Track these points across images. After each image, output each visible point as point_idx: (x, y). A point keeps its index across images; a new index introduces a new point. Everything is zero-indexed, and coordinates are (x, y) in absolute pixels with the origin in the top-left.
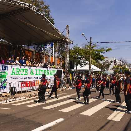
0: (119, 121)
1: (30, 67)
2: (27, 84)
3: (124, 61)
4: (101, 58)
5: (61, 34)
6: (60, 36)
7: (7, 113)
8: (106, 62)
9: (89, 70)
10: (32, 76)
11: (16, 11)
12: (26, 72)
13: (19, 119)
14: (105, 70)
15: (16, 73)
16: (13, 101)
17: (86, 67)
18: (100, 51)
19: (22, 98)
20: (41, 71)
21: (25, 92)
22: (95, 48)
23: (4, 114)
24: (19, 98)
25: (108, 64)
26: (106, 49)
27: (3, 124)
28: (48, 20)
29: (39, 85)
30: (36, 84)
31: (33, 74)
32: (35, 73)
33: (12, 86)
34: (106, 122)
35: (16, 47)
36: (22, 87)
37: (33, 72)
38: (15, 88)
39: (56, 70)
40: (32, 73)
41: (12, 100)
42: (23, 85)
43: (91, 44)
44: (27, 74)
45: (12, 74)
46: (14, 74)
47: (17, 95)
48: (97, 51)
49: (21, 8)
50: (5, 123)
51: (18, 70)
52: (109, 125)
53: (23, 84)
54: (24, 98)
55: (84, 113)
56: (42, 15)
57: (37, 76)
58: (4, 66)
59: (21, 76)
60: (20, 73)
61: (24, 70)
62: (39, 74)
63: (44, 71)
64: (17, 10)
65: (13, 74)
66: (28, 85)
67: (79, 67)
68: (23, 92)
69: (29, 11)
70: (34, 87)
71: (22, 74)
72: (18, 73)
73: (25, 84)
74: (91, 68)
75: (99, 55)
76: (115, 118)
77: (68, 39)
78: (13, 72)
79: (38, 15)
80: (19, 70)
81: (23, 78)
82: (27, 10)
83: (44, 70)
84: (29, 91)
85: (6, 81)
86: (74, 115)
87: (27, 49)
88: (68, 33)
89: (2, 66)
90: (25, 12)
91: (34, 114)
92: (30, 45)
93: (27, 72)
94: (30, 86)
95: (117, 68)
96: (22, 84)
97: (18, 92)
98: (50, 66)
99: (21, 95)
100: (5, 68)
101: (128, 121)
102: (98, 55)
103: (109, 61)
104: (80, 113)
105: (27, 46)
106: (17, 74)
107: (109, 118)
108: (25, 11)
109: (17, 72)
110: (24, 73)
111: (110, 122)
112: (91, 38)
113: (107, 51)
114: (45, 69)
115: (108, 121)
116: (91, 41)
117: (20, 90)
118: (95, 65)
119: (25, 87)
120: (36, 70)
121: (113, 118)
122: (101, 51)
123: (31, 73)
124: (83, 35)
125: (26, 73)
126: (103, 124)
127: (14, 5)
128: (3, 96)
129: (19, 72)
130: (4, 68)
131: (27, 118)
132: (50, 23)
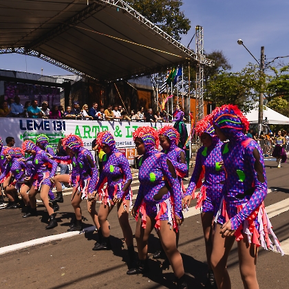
1: (112, 122)
5: (181, 47)
9: (259, 123)
10: (119, 140)
11: (82, 11)
15: (82, 135)
28: (146, 19)
31: (121, 136)
37: (120, 131)
40: (119, 134)
43: (262, 64)
51: (87, 129)
56: (133, 12)
57: (129, 140)
58: (57, 122)
60: (92, 134)
61: (101, 129)
69: (104, 7)
72: (87, 134)
74: (264, 119)
77: (199, 57)
79: (124, 12)
80: (89, 128)
88: (199, 43)
89: (54, 122)
100: (60, 126)
106: (85, 137)
109: (85, 132)
112: (262, 48)
116: (262, 55)
120: (128, 127)
123: (117, 134)
124: (240, 43)
129: (88, 132)
130: (58, 126)
132: (152, 26)
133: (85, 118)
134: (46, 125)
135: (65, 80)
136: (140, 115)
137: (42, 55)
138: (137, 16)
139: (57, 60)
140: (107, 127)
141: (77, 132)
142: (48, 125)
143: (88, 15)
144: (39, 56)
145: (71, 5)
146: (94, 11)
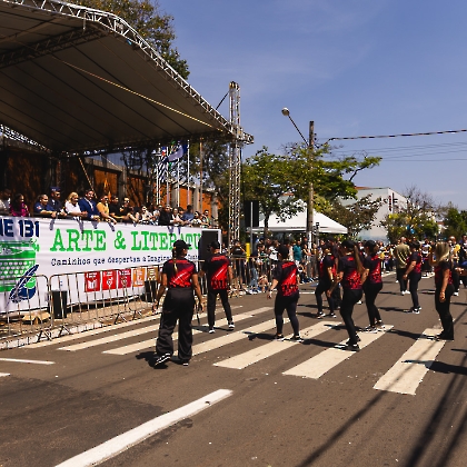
0: (412, 392)
2: (105, 279)
3: (420, 197)
4: (346, 189)
5: (212, 112)
6: (211, 120)
7: (42, 377)
8: (363, 201)
9: (308, 230)
10: (121, 254)
11: (59, 35)
12: (101, 240)
13: (85, 394)
14: (358, 230)
15: (66, 246)
16: (60, 336)
17: (298, 222)
18: (343, 167)
19: (89, 326)
21: (100, 306)
22: (326, 158)
23: (35, 380)
24: (81, 328)
25: (368, 207)
26: (361, 159)
27: (32, 411)
28: (167, 64)
29: (146, 283)
30: (135, 279)
31: (124, 247)
32: (129, 243)
33: (55, 287)
34: (370, 397)
35: (64, 158)
36: (88, 290)
37: (123, 240)
38: (64, 293)
39: (199, 231)
40: (121, 243)
41: (56, 333)
42: (91, 285)
43: (311, 145)
44: (104, 249)
45: (53, 249)
46: (62, 249)
47: (72, 317)
48: (330, 166)
49: (76, 27)
50: (38, 409)
51: (74, 236)
52: (380, 408)
53: (91, 280)
54: (98, 325)
55: (295, 371)
56: (149, 51)
57: (136, 254)
58: (26, 222)
59: (83, 255)
60: (81, 244)
61: (95, 235)
62: (143, 246)
63: (159, 237)
64: (63, 34)
65: (58, 247)
66: (110, 283)
67: (274, 222)
68: (92, 307)
69: (103, 36)
70: (130, 292)
71: (87, 249)
72: (73, 244)
73: (97, 280)
74: (314, 224)
75: (340, 180)
76: (398, 384)
77: (236, 129)
78: (58, 244)
79: (135, 47)
80: (78, 234)
81: (92, 261)
82: (95, 31)
83: (161, 234)
84: (114, 304)
85: (36, 273)
86: (264, 379)
87: (101, 164)
88: (235, 107)
89: (21, 222)
90: (89, 40)
91: (131, 378)
92: (111, 150)
93: (104, 240)
94: (114, 287)
95: (399, 222)
96: (87, 280)
97: (76, 308)
98: (178, 219)
99: (85, 315)
100: (30, 229)
101: (441, 394)
102: (333, 178)
103: (372, 199)
104: (284, 370)
105: (101, 153)
106: (70, 249)
107: (380, 385)
108: (91, 37)
109: (71, 240)
110: (92, 244)
111: (384, 397)
112: (312, 123)
113: (365, 166)
114: (164, 229)
115: (375, 394)
116: (311, 133)
117: (83, 301)
118: (326, 214)
119: (98, 289)
120: (135, 233)
121: (391, 385)
122: (347, 164)
123: (118, 245)
124: (286, 113)
125: (101, 246)
126: (361, 405)
127: (53, 14)
128: (28, 323)
129: (75, 240)
130: (27, 228)
131: (109, 392)
132: (175, 76)
133: (70, 216)
134: (7, 228)
138: (154, 56)
140: (103, 232)
141: (58, 241)
142: (11, 228)
143: (69, 44)
145: (46, 25)
146: (82, 40)
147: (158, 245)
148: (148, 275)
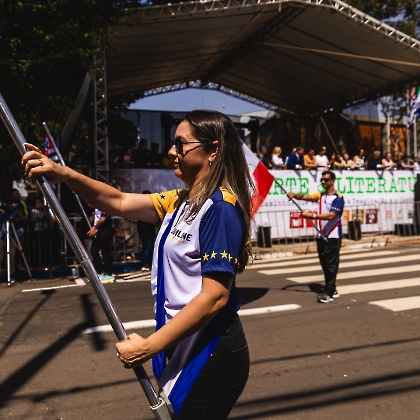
12: (304, 185)
19: (281, 254)
20: (353, 181)
36: (292, 226)
38: (268, 228)
42: (296, 223)
53: (296, 219)
54: (289, 254)
56: (346, 10)
61: (298, 182)
62: (348, 189)
63: (366, 181)
68: (297, 240)
72: (278, 189)
73: (301, 219)
80: (282, 181)
83: (368, 179)
93: (307, 185)
96: (292, 218)
97: (283, 241)
106: (276, 194)
109: (275, 186)
110: (296, 190)
114: (372, 174)
117: (289, 235)
119: (302, 226)
120: (339, 179)
123: (321, 189)
125: (304, 190)
132: (377, 26)
135: (252, 117)
136: (359, 161)
137: (222, 88)
138: (352, 14)
139: (241, 92)
140: (307, 179)
143: (282, 24)
144: (218, 89)
145: (259, 16)
146: (290, 18)
147: (364, 188)
148: (353, 216)
